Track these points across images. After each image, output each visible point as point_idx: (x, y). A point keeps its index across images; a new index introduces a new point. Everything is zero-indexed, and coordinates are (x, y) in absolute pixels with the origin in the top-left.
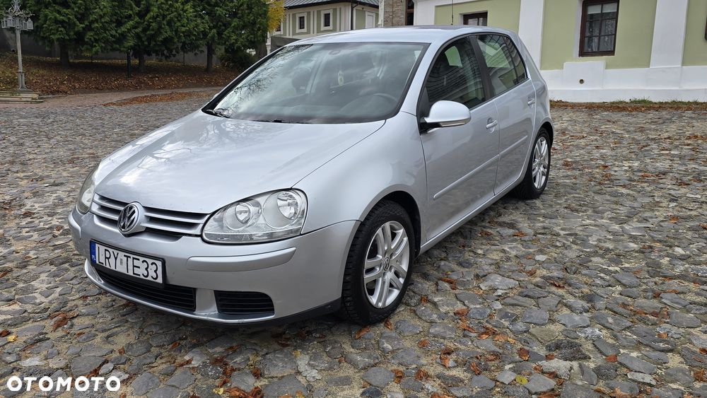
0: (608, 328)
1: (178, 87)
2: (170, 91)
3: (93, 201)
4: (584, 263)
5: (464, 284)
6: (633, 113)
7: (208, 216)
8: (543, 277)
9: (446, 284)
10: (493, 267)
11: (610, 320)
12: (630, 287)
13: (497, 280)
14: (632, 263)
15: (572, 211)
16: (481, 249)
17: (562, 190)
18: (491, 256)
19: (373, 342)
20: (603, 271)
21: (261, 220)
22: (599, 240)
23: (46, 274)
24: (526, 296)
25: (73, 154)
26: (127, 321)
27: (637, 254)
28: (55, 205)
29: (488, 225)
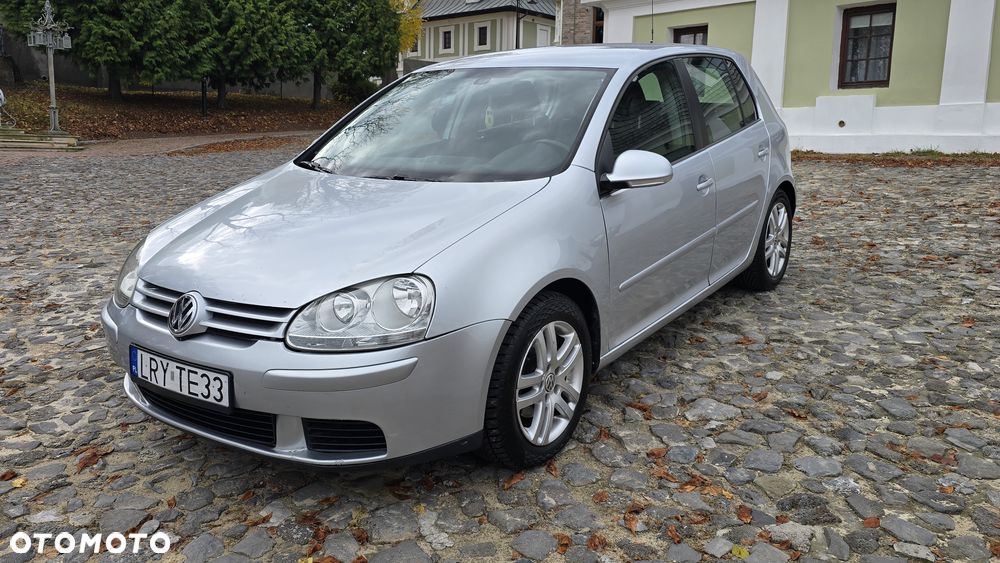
0: (867, 478)
1: (273, 130)
2: (260, 136)
3: (136, 289)
4: (836, 383)
5: (662, 412)
6: (915, 169)
7: (294, 312)
8: (777, 403)
9: (637, 412)
10: (705, 388)
11: (872, 467)
12: (901, 419)
13: (710, 407)
14: (905, 383)
15: (822, 308)
16: (689, 362)
17: (808, 279)
18: (703, 372)
19: (529, 494)
20: (863, 395)
21: (370, 319)
22: (859, 351)
23: (73, 392)
24: (751, 430)
25: (120, 223)
26: (182, 460)
27: (913, 372)
28: (91, 294)
29: (700, 327)
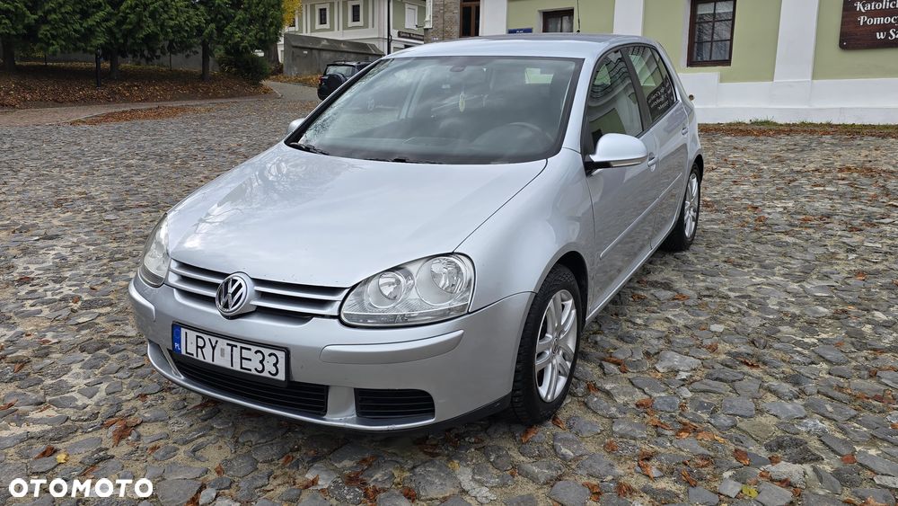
0: (829, 419)
1: (165, 100)
2: (154, 105)
3: (169, 270)
4: (772, 334)
5: (636, 365)
6: (761, 138)
7: (346, 291)
8: (729, 353)
9: (612, 366)
10: (662, 341)
11: (830, 409)
12: (837, 364)
13: (675, 359)
14: (828, 332)
15: (734, 265)
16: (639, 317)
17: (713, 239)
18: (654, 327)
19: (546, 446)
20: (798, 343)
21: (413, 295)
22: (780, 304)
23: (79, 365)
24: (716, 379)
25: (57, 193)
26: (212, 428)
27: (831, 321)
28: (59, 267)
29: (636, 285)
